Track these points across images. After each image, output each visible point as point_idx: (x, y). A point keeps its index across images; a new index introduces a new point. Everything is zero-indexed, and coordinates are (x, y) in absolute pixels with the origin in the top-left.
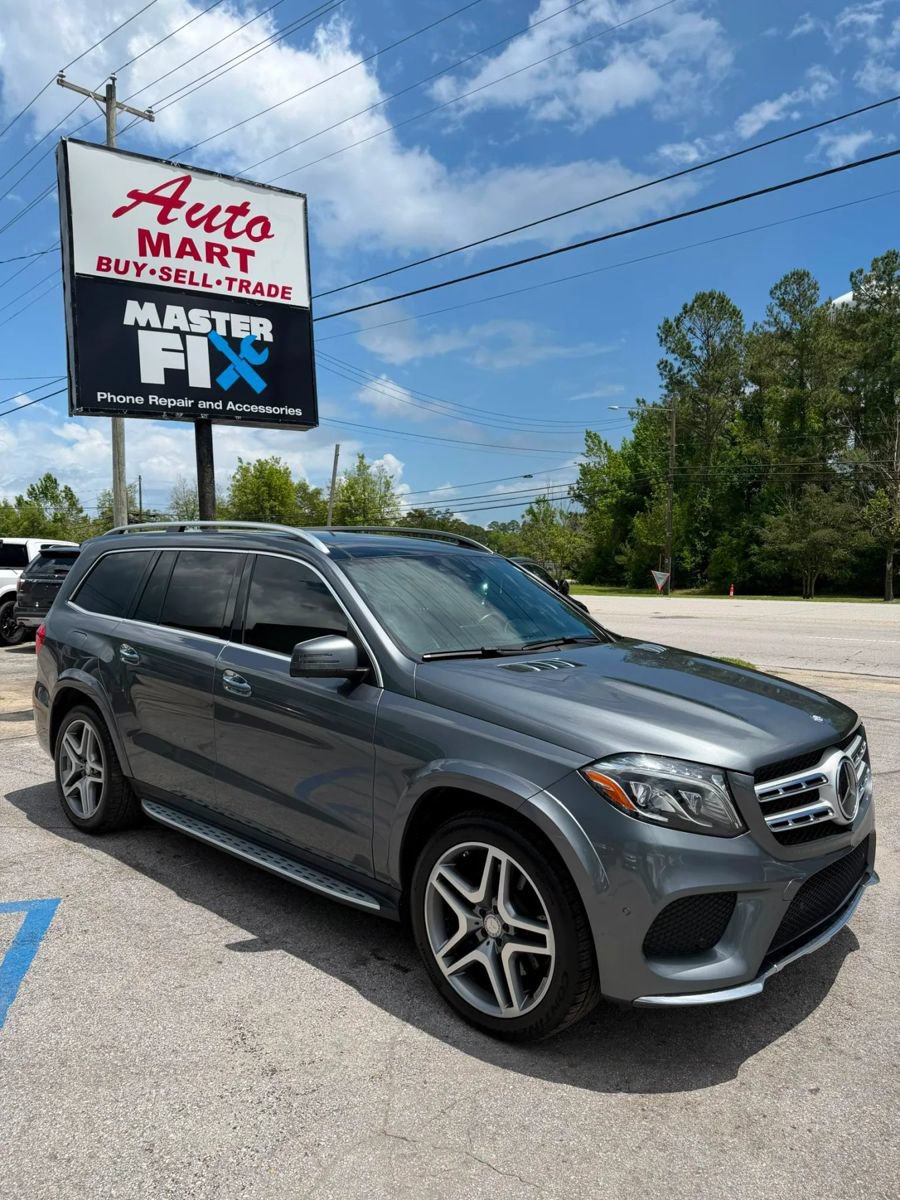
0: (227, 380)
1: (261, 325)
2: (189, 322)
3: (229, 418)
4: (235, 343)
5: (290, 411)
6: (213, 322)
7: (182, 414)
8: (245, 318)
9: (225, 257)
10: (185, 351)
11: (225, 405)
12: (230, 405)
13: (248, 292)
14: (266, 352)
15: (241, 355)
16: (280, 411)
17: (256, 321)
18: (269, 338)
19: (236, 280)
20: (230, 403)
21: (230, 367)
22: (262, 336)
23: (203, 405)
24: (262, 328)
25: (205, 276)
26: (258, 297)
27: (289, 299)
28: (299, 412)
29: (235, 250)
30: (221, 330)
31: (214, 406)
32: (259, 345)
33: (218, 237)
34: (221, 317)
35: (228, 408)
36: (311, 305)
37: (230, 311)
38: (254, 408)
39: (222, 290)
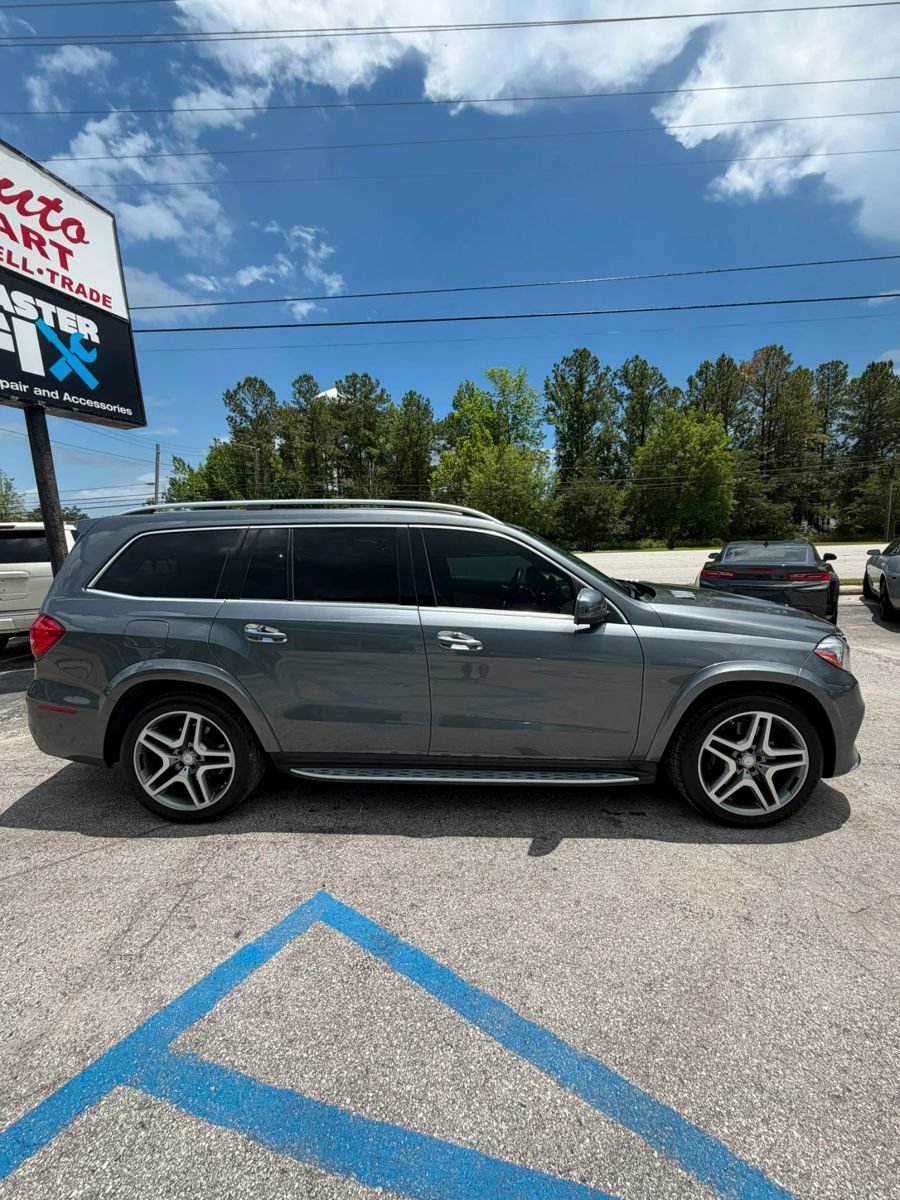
0: (60, 371)
1: (87, 326)
2: (13, 304)
3: (67, 410)
5: (122, 410)
6: (39, 310)
7: (17, 398)
8: (72, 315)
9: (44, 248)
10: (12, 333)
11: (61, 396)
12: (66, 397)
13: (71, 289)
14: (94, 352)
15: (71, 350)
16: (113, 408)
17: (82, 321)
18: (96, 339)
19: (58, 274)
20: (66, 394)
21: (62, 360)
22: (89, 335)
23: (39, 392)
24: (89, 329)
25: (25, 261)
26: (80, 297)
27: (110, 307)
28: (129, 412)
30: (49, 321)
31: (51, 394)
32: (87, 344)
33: (33, 223)
34: (48, 309)
35: (65, 399)
36: (129, 317)
37: (56, 304)
38: (89, 403)
39: (45, 279)
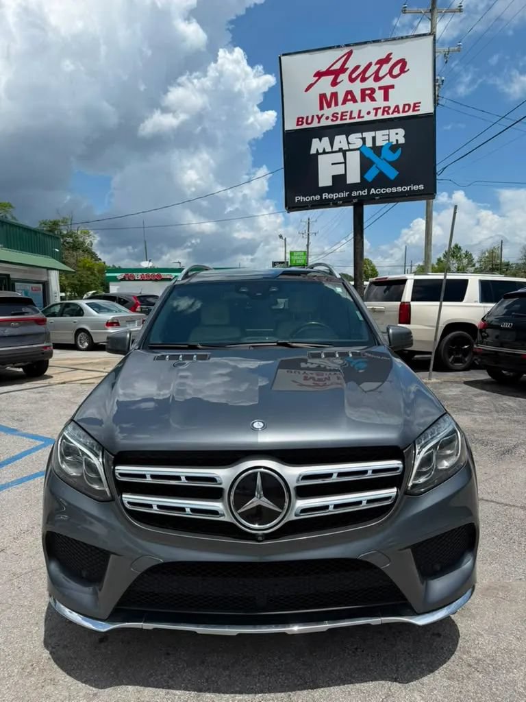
0: (371, 175)
1: (397, 134)
2: (349, 143)
3: (371, 200)
4: (377, 150)
5: (415, 188)
6: (364, 139)
7: (341, 202)
8: (386, 132)
9: (374, 95)
10: (345, 163)
11: (369, 191)
12: (373, 191)
13: (388, 114)
14: (399, 152)
15: (382, 157)
16: (407, 188)
17: (393, 132)
18: (402, 141)
19: (380, 108)
20: (373, 189)
21: (374, 166)
22: (397, 140)
23: (355, 194)
24: (398, 135)
25: (360, 111)
26: (396, 115)
27: (419, 110)
28: (421, 187)
29: (380, 88)
30: (369, 144)
31: (362, 193)
32: (394, 148)
33: (370, 83)
34: (369, 135)
35: (371, 193)
36: (435, 111)
37: (375, 130)
38: (388, 190)
39: (372, 117)
